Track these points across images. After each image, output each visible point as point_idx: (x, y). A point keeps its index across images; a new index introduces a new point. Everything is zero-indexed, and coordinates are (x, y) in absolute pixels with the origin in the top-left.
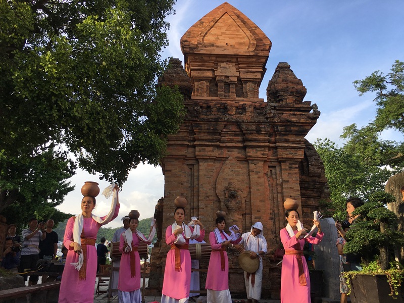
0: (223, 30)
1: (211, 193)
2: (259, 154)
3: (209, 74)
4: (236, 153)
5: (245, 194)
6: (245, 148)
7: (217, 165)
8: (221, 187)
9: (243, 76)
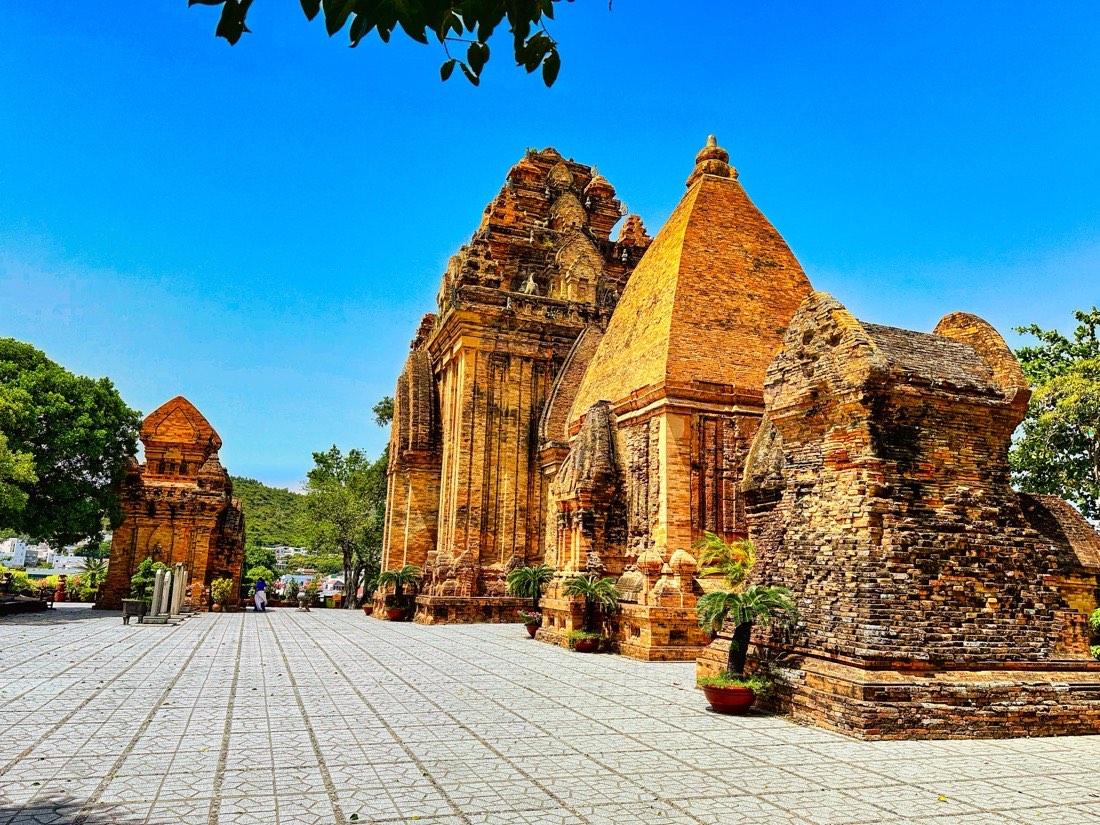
0: (174, 422)
1: (144, 548)
2: (181, 523)
3: (160, 456)
4: (166, 522)
5: (169, 549)
6: (172, 519)
7: (152, 529)
8: (151, 545)
9: (187, 458)
